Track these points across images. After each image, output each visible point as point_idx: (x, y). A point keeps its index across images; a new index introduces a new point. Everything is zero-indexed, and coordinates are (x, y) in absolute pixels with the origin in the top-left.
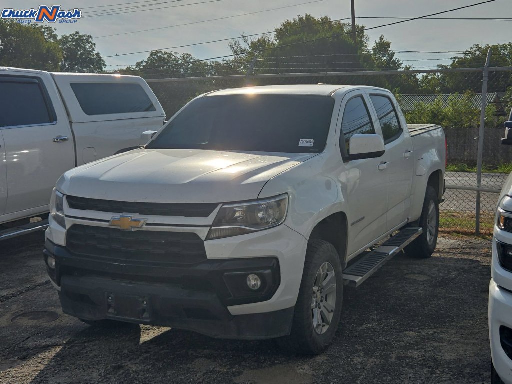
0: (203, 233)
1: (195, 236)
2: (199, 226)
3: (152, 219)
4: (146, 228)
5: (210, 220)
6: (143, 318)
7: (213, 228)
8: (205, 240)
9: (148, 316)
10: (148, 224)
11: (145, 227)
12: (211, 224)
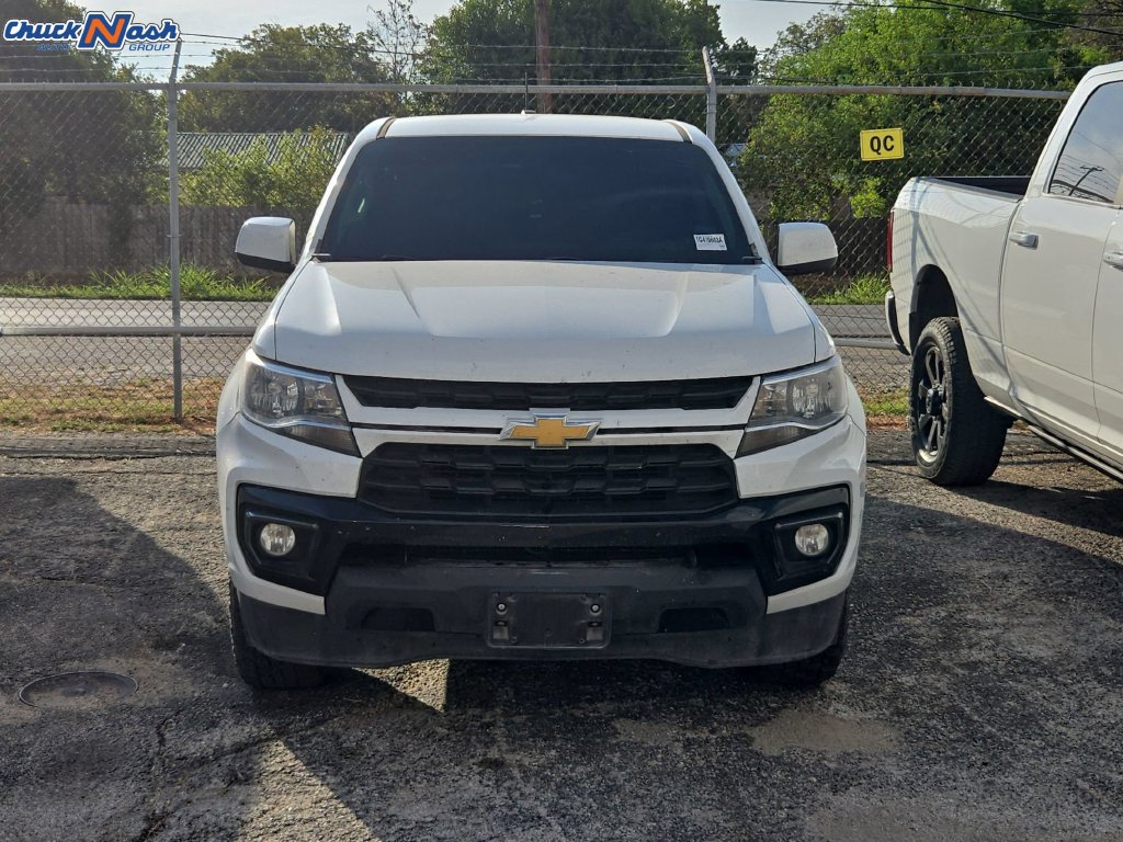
0: (729, 443)
1: (712, 450)
2: (719, 427)
3: (611, 418)
4: (598, 440)
5: (741, 412)
6: (587, 643)
7: (749, 430)
8: (736, 457)
9: (599, 636)
10: (602, 431)
11: (596, 436)
12: (746, 422)
